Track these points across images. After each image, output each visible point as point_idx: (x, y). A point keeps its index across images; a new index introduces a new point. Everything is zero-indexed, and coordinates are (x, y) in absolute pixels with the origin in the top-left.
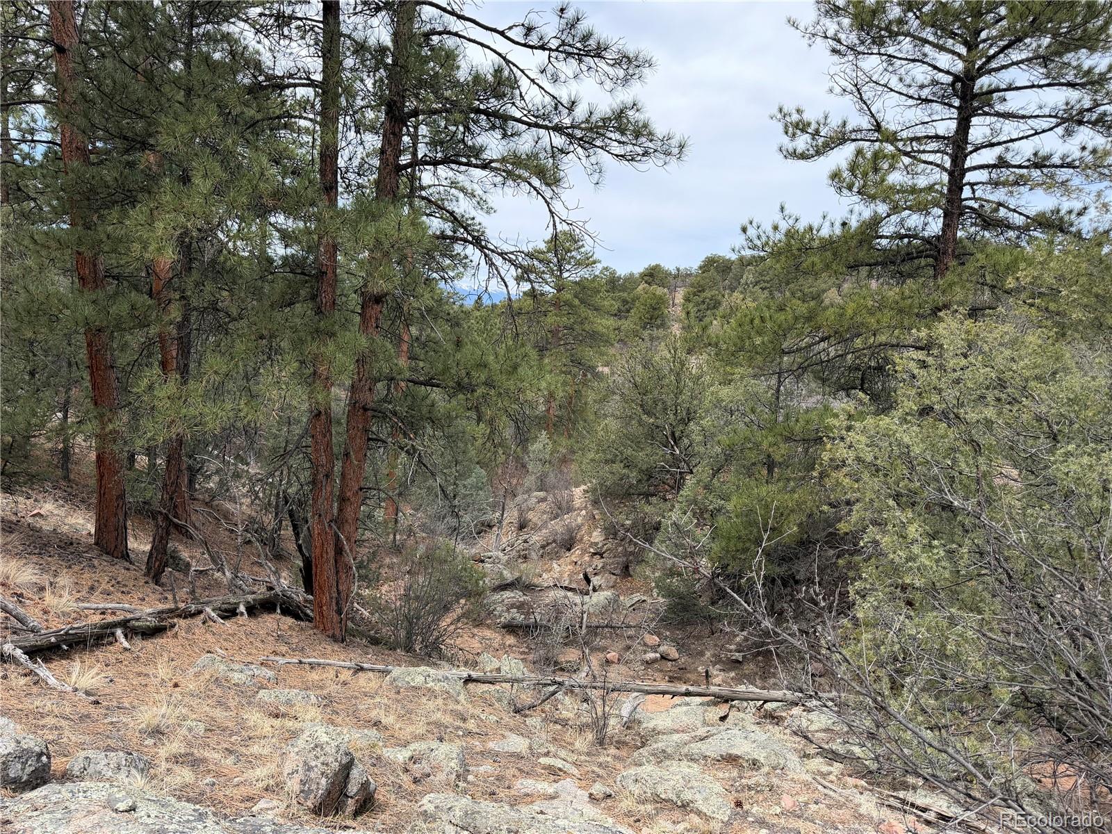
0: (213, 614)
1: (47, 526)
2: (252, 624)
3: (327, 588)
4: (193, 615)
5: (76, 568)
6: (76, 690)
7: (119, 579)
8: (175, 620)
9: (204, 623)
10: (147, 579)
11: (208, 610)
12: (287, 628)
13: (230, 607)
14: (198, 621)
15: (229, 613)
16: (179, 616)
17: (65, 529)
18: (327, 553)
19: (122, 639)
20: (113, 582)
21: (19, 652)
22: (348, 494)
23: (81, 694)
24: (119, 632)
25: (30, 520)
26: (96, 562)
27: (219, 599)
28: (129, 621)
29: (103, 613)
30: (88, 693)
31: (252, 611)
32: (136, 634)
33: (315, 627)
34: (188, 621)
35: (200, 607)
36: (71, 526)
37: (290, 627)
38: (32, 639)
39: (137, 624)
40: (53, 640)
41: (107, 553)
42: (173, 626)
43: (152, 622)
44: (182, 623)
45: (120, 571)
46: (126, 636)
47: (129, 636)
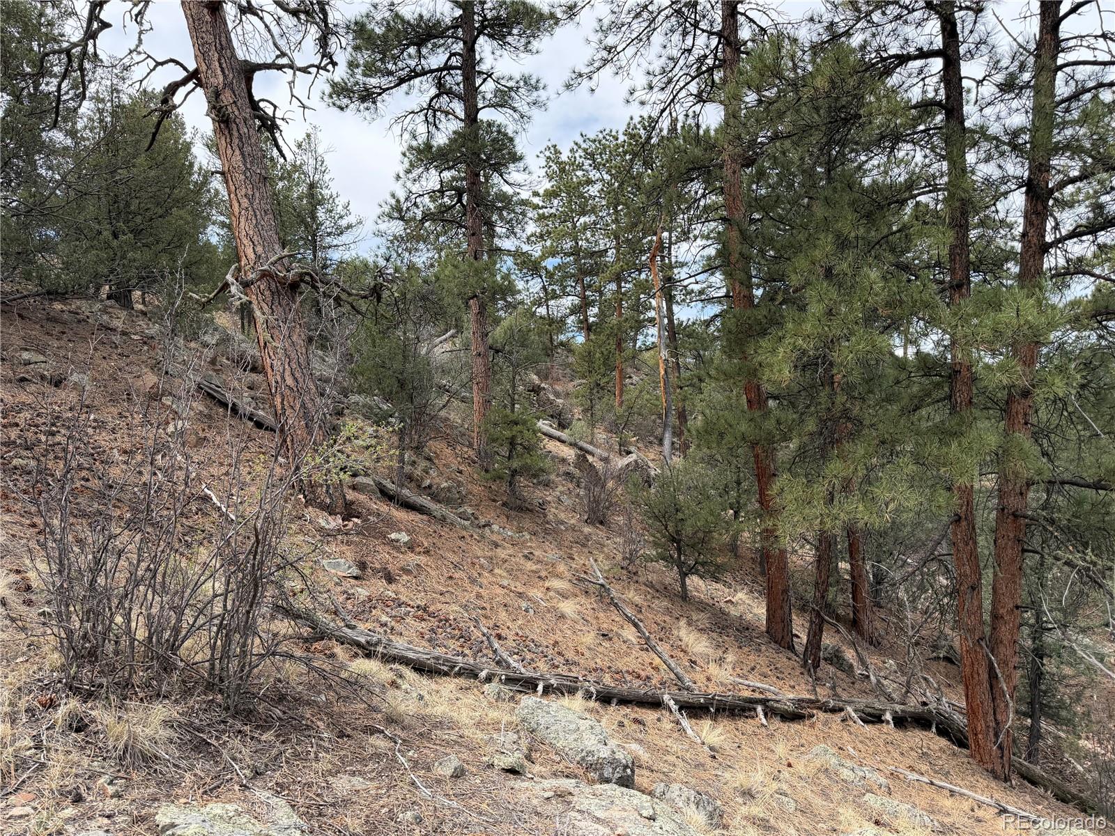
0: (853, 714)
1: (734, 612)
2: (898, 735)
3: (981, 714)
4: (834, 711)
5: (746, 649)
6: (703, 744)
7: (778, 666)
8: (815, 711)
9: (843, 721)
10: (803, 670)
11: (850, 709)
12: (937, 748)
13: (875, 712)
14: (838, 717)
15: (873, 718)
16: (820, 708)
17: (749, 617)
18: (979, 674)
19: (761, 715)
20: (772, 667)
21: (672, 703)
22: (1001, 611)
23: (706, 748)
24: (759, 709)
25: (722, 605)
26: (763, 648)
27: (863, 701)
28: (768, 701)
29: (753, 691)
30: (712, 749)
31: (901, 722)
32: (776, 715)
33: (971, 756)
34: (829, 715)
35: (841, 704)
36: (755, 615)
37: (941, 749)
38: (685, 696)
39: (775, 705)
40: (702, 701)
41: (776, 642)
42: (812, 716)
43: (790, 707)
44: (821, 715)
45: (782, 660)
46: (766, 715)
47: (769, 714)
